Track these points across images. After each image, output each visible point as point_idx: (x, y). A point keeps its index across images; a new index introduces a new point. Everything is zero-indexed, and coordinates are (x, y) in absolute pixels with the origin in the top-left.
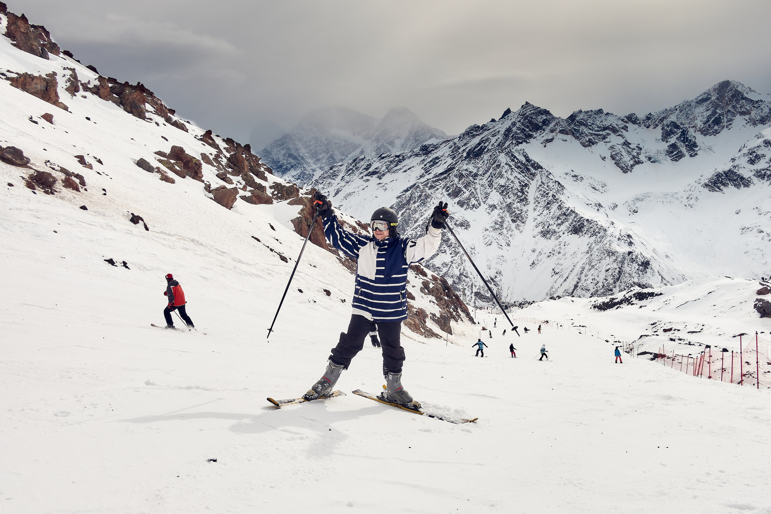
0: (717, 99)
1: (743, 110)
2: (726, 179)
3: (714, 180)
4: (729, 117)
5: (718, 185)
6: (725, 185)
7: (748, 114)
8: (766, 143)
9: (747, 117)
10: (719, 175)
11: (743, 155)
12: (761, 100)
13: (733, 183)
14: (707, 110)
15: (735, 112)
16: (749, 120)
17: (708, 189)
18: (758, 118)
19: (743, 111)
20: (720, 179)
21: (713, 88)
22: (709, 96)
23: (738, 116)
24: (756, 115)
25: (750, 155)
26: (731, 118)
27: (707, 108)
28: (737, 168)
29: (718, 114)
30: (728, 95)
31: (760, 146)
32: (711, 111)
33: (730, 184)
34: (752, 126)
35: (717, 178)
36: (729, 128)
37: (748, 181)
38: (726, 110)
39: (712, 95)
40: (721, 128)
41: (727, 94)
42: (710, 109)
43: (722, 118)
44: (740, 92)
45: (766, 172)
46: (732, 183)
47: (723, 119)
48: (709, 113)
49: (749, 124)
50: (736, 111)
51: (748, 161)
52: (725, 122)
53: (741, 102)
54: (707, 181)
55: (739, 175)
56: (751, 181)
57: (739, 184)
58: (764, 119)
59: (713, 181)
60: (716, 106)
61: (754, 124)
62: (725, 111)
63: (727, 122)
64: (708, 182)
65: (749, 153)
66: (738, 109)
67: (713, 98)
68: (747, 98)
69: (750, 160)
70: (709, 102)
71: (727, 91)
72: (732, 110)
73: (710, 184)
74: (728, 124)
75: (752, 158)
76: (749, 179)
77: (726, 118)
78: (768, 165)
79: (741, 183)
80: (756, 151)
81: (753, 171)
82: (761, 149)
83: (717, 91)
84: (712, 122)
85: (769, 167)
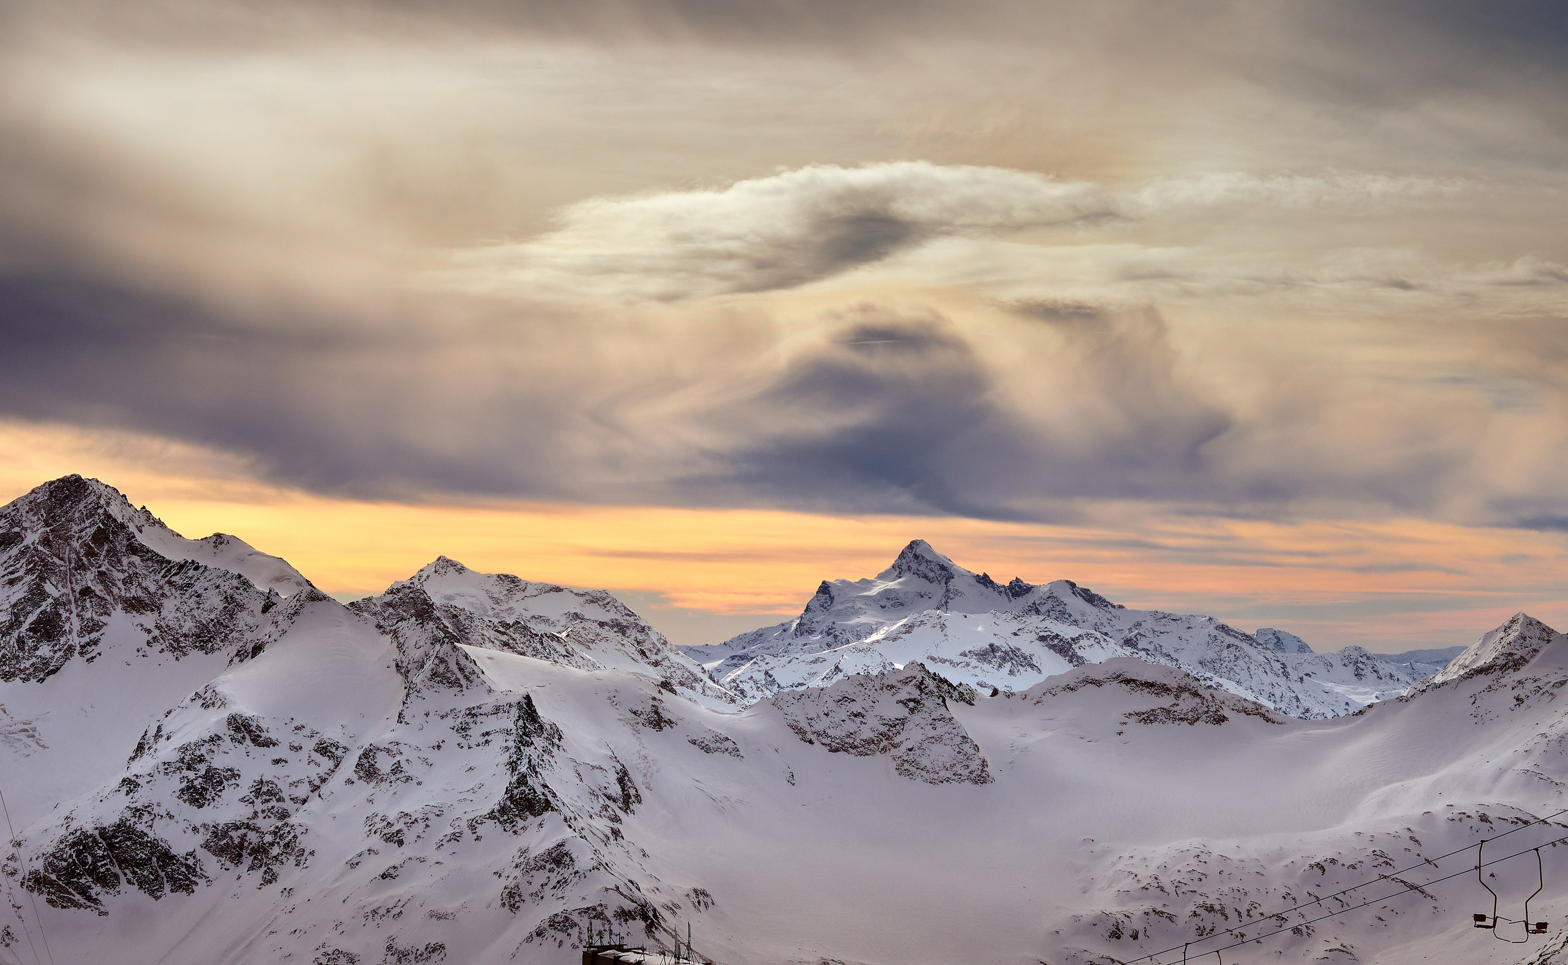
0: (46, 542)
1: (133, 593)
2: (109, 857)
3: (65, 860)
4: (88, 615)
5: (83, 881)
6: (108, 881)
7: (152, 610)
8: (237, 730)
9: (149, 619)
10: (82, 843)
11: (162, 768)
12: (193, 562)
13: (134, 873)
14: (12, 582)
15: (108, 598)
16: (156, 633)
17: (45, 896)
18: (188, 626)
19: (134, 598)
20: (90, 860)
21: (27, 501)
22: (17, 529)
23: (118, 613)
24: (179, 615)
25: (188, 769)
26: (96, 618)
27: (12, 573)
28: (146, 817)
29: (50, 600)
30: (81, 531)
31: (219, 738)
32: (26, 588)
33: (123, 879)
34: (168, 655)
35: (79, 853)
36: (89, 656)
37: (187, 866)
38: (78, 588)
39: (25, 525)
40: (61, 653)
41: (76, 528)
42: (20, 579)
43: (64, 615)
44: (123, 526)
45: (245, 835)
46: (130, 876)
47: (68, 619)
48: (19, 592)
49: (157, 647)
50: (110, 593)
51: (182, 790)
52: (75, 633)
53: (125, 561)
54: (39, 865)
55: (154, 845)
56: (198, 869)
57: (156, 879)
58: (209, 632)
59: (64, 864)
60: (43, 569)
61: (177, 648)
62: (73, 591)
63: (80, 634)
64: (46, 870)
65: (182, 760)
66: (116, 585)
67: (31, 538)
68: (148, 551)
69: (188, 788)
70: (15, 551)
71: (77, 515)
72: (98, 589)
73: (54, 877)
74: (86, 639)
75: (196, 783)
76: (191, 862)
77: (78, 615)
78: (248, 811)
79: (163, 874)
80: (207, 757)
81: (202, 830)
82: (222, 748)
83: (43, 511)
84: (30, 630)
85: (254, 818)
